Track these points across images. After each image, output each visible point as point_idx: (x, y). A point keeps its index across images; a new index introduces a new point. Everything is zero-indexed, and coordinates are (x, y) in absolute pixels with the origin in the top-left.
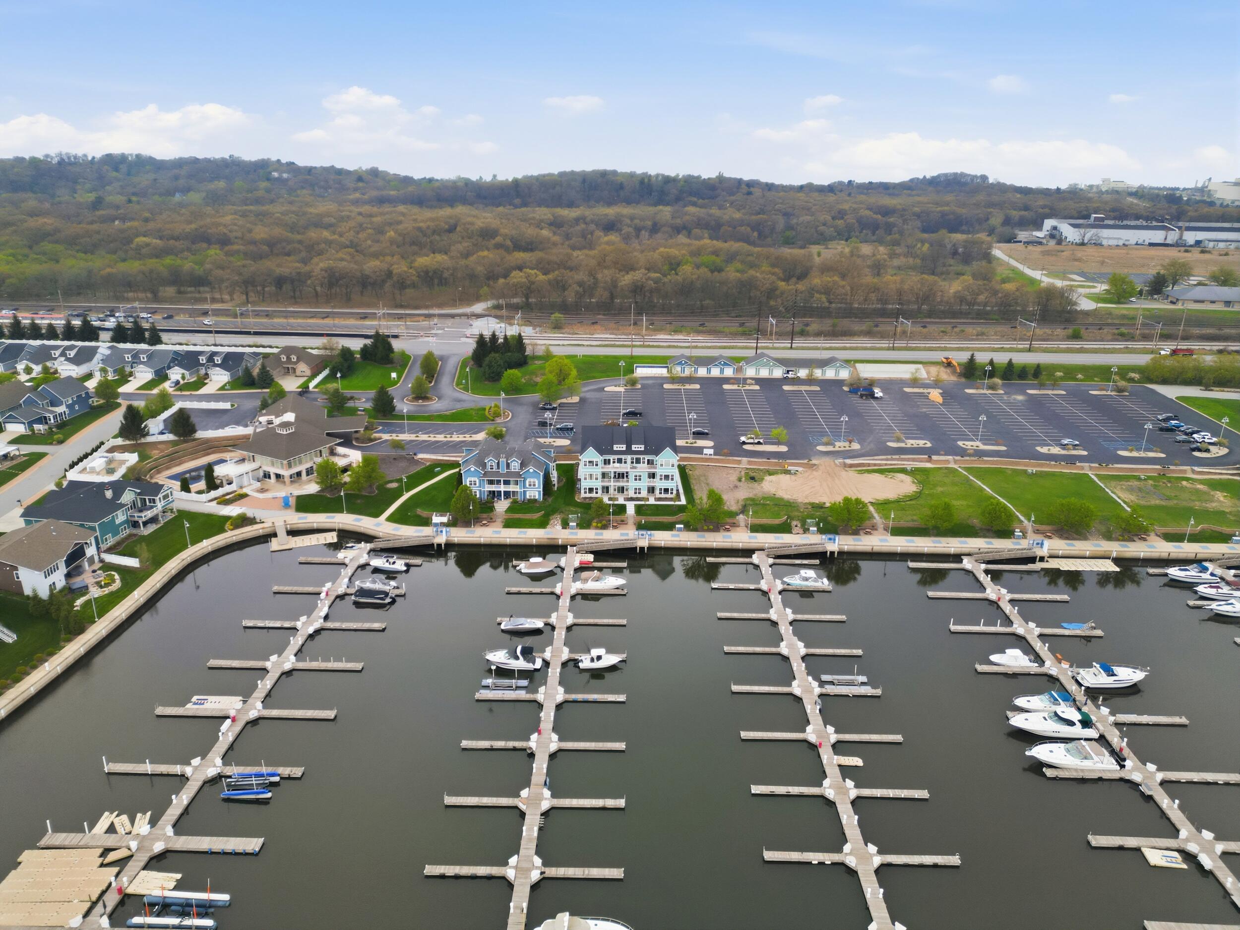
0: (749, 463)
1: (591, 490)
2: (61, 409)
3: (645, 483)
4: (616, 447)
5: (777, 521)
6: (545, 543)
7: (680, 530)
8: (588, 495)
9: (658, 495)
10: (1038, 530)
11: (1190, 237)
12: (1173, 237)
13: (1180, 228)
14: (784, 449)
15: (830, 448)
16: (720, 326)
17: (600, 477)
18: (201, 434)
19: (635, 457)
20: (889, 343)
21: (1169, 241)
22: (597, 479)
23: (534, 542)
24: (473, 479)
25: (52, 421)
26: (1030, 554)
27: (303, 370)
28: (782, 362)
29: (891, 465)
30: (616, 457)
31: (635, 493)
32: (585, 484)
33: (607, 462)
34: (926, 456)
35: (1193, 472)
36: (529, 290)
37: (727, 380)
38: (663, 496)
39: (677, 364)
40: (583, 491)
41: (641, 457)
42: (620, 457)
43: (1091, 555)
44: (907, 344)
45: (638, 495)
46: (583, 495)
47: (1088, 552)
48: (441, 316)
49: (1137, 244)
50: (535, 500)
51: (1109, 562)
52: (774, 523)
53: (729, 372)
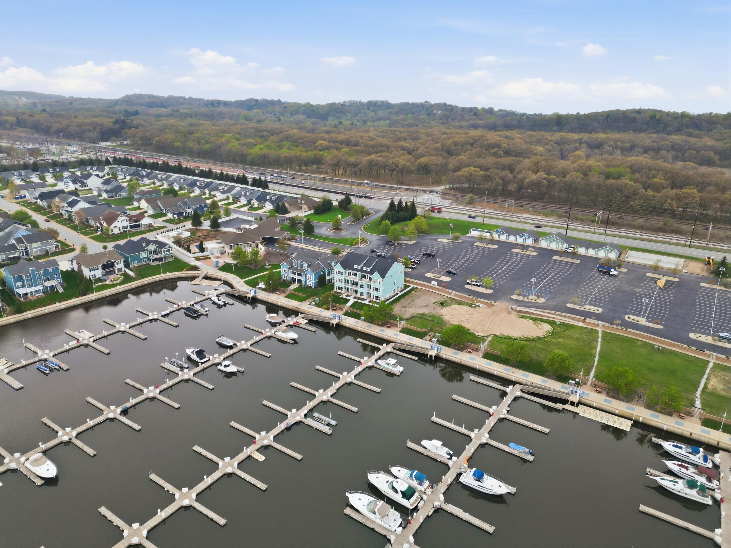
0: (456, 295)
1: (339, 288)
2: (191, 210)
3: (365, 290)
4: (356, 267)
5: (420, 330)
7: (362, 320)
8: (338, 291)
9: (372, 299)
10: (595, 385)
14: (489, 291)
15: (521, 298)
17: (343, 281)
19: (363, 274)
20: (686, 241)
22: (342, 282)
24: (285, 269)
25: (185, 215)
26: (564, 397)
27: (305, 208)
29: (551, 318)
30: (354, 272)
31: (361, 295)
32: (337, 284)
33: (349, 274)
34: (584, 318)
36: (470, 179)
37: (520, 246)
38: (374, 300)
39: (496, 231)
40: (335, 288)
41: (366, 275)
42: (356, 272)
43: (620, 414)
44: (707, 244)
45: (361, 297)
46: (335, 290)
47: (617, 411)
48: (400, 188)
50: (311, 287)
51: (628, 422)
52: (418, 330)
53: (503, 238)
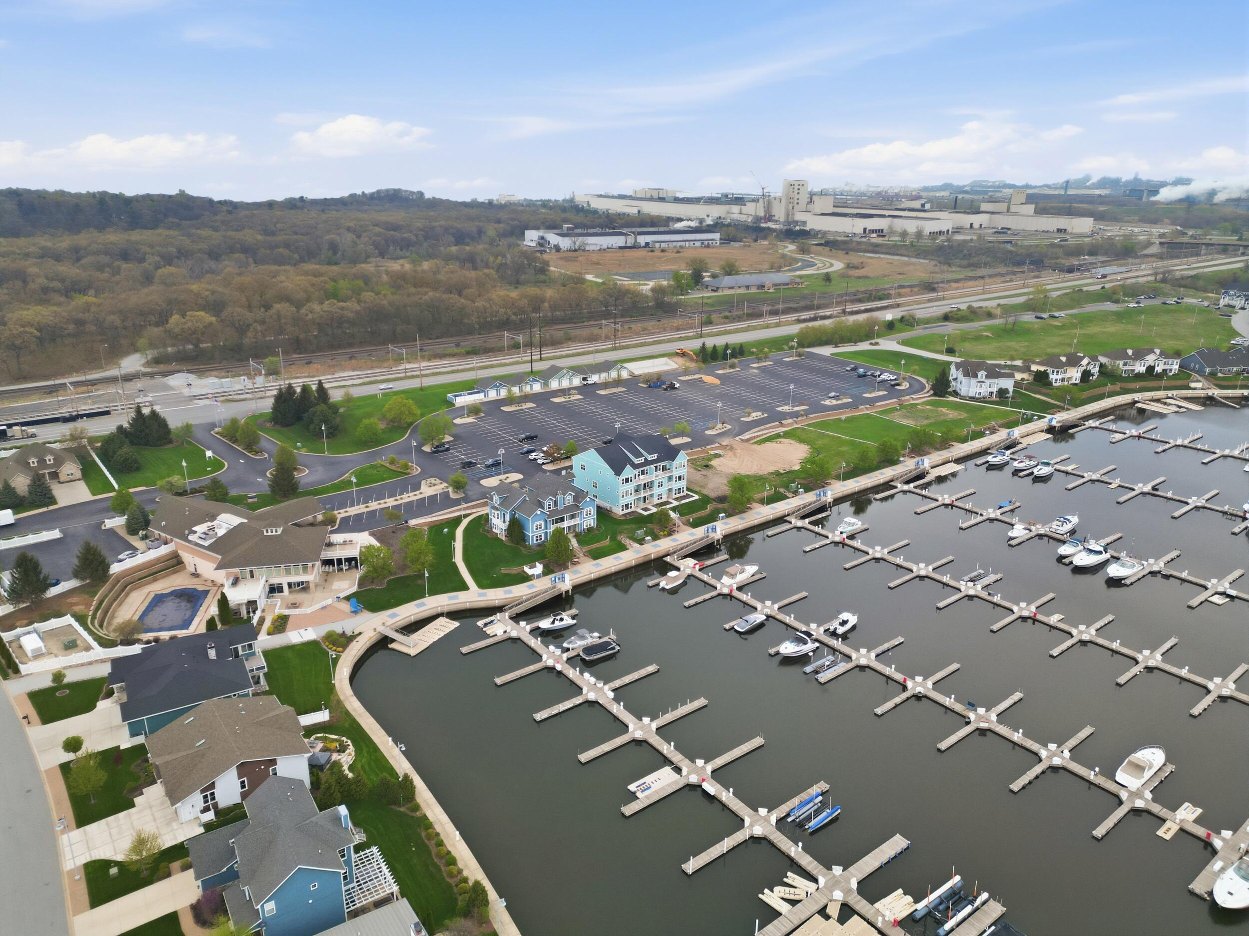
6: (641, 562)
7: (723, 518)
8: (623, 513)
11: (642, 240)
12: (630, 241)
13: (634, 233)
14: (687, 440)
15: (715, 432)
16: (440, 349)
18: (115, 568)
21: (629, 245)
23: (633, 563)
24: (539, 523)
27: (70, 472)
28: (577, 370)
29: (766, 434)
31: (658, 499)
34: (777, 423)
35: (913, 399)
36: (193, 336)
37: (556, 393)
38: (678, 495)
46: (620, 514)
47: (940, 461)
49: (608, 248)
50: (592, 529)
51: (952, 464)
53: (537, 388)
